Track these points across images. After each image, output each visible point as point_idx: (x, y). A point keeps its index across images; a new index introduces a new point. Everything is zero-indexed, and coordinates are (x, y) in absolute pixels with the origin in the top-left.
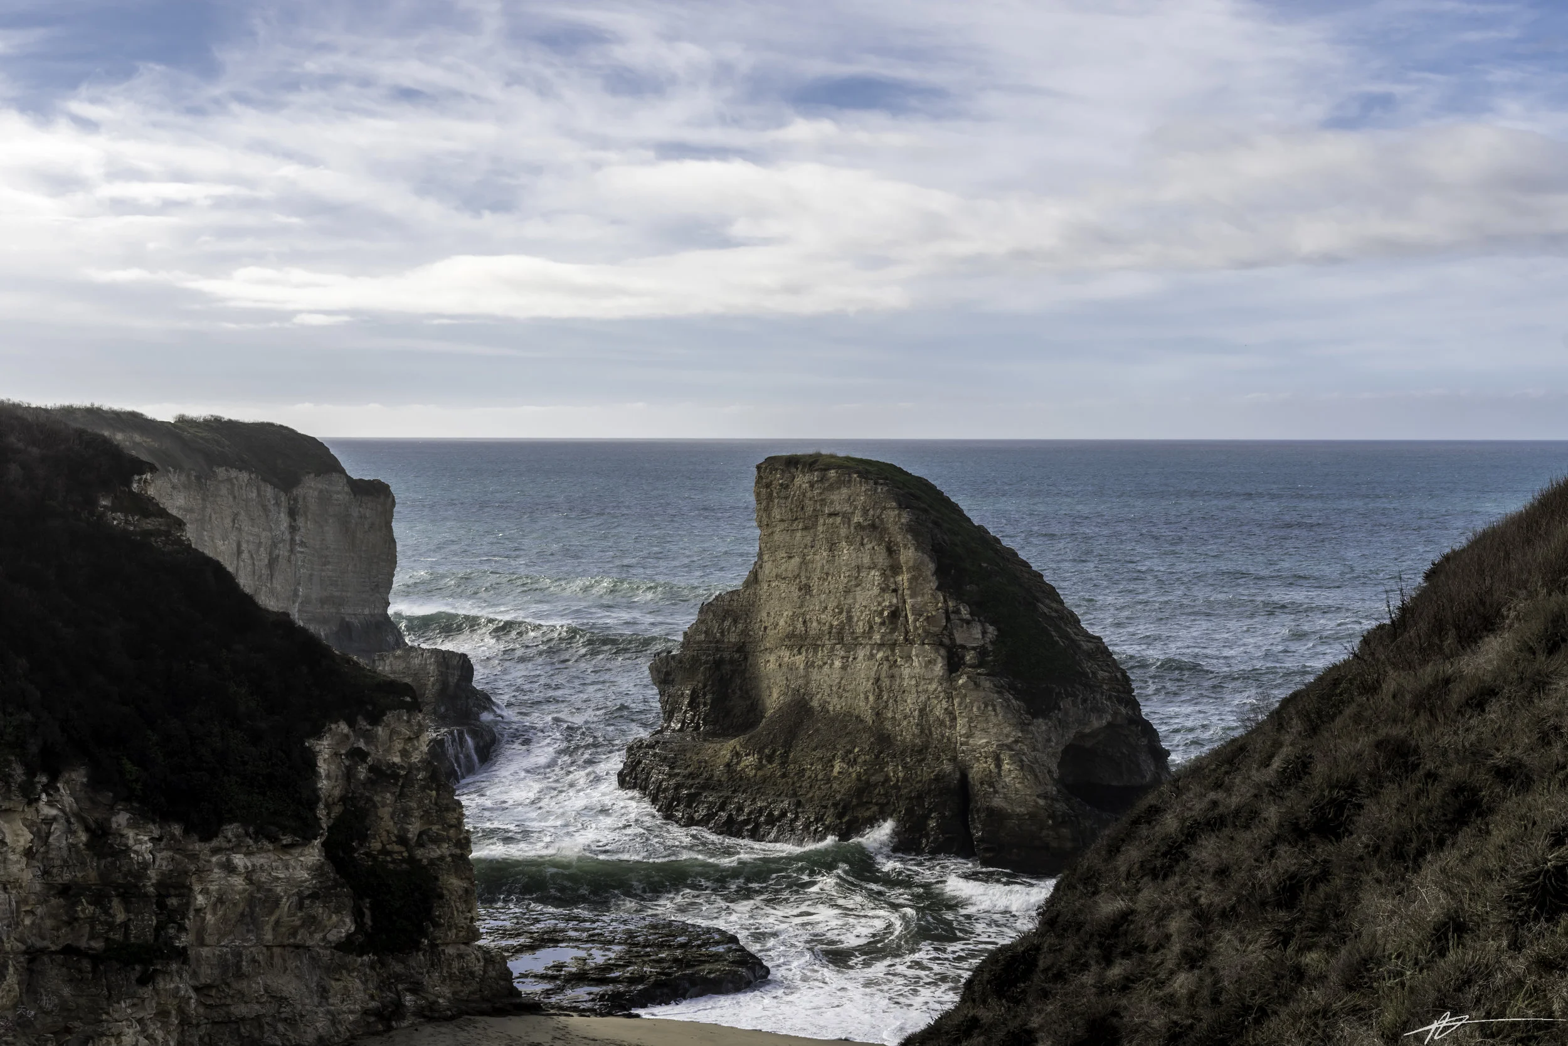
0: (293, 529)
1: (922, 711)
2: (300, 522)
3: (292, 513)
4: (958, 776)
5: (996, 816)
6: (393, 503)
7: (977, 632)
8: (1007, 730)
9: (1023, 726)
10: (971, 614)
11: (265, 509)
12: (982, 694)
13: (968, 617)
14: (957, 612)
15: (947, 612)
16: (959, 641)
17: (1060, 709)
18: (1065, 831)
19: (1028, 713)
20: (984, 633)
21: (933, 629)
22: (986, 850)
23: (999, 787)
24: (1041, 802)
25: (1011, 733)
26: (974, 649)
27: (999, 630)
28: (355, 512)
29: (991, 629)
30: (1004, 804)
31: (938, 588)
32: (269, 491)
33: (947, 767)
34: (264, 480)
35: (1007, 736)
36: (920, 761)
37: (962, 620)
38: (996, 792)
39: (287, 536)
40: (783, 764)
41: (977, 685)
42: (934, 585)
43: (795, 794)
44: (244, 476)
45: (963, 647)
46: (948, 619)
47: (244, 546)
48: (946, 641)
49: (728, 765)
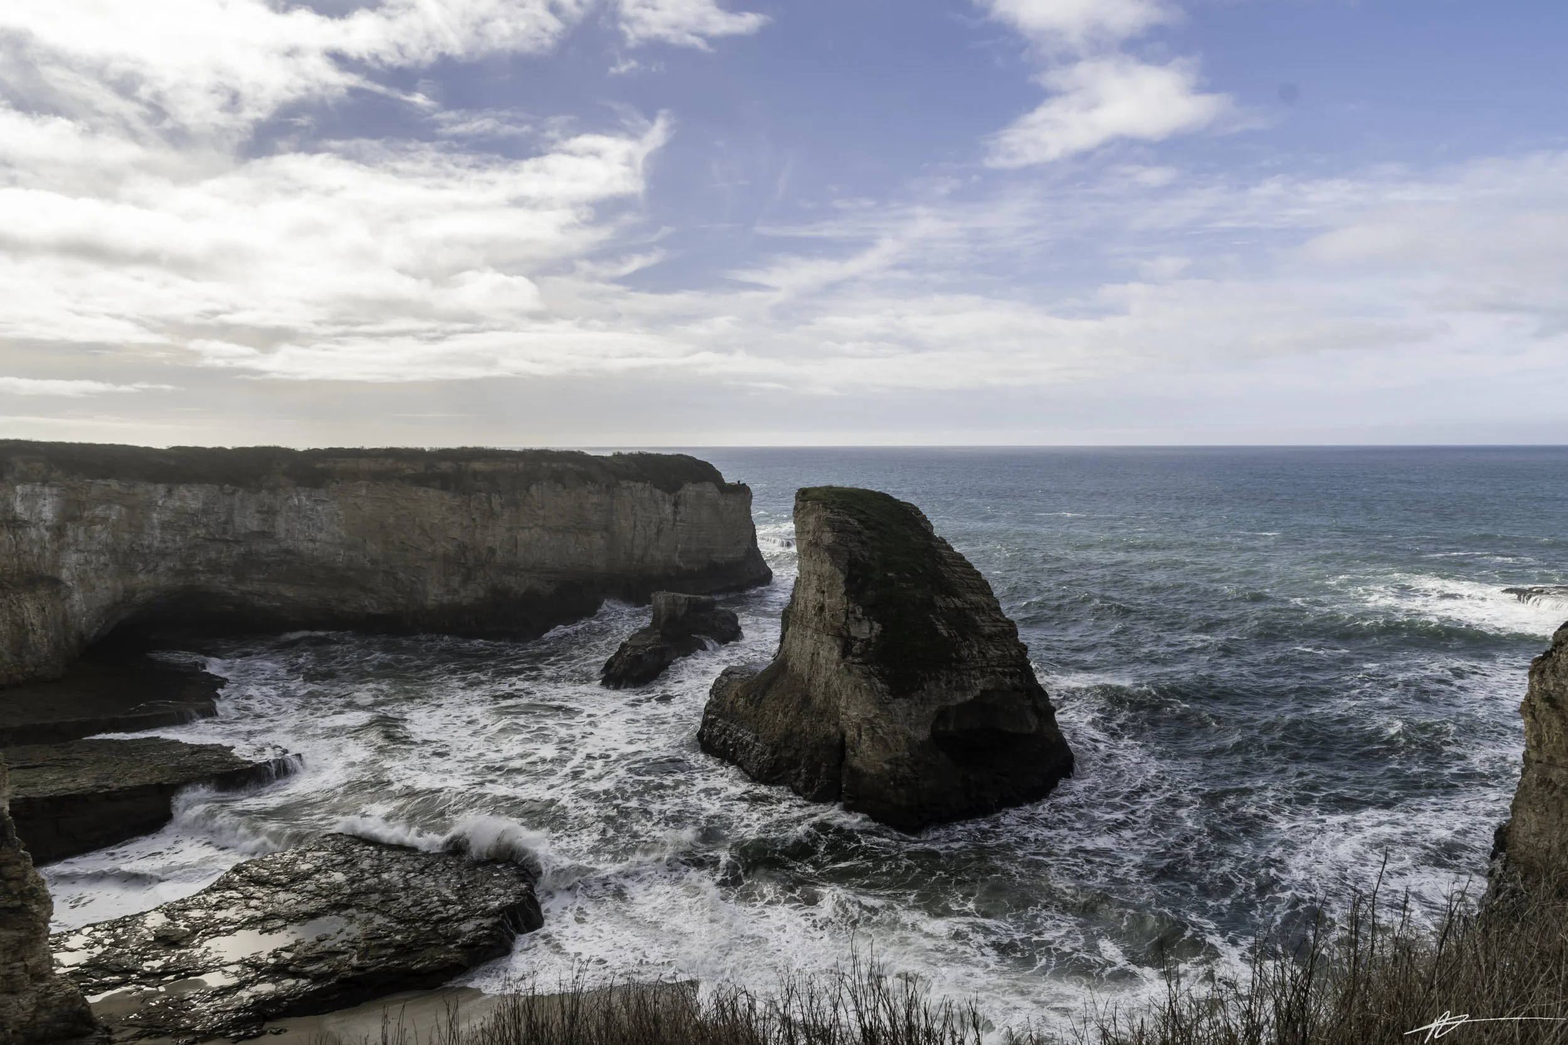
0: (675, 513)
1: (826, 683)
2: (681, 509)
3: (676, 505)
4: (839, 737)
5: (856, 773)
6: (751, 497)
7: (865, 628)
8: (869, 708)
9: (882, 705)
10: (863, 614)
11: (656, 503)
12: (854, 678)
13: (860, 616)
14: (854, 612)
15: (847, 611)
16: (853, 634)
17: (923, 689)
18: (902, 791)
19: (890, 693)
20: (871, 629)
21: (836, 624)
22: (849, 798)
23: (858, 751)
24: (887, 767)
25: (872, 711)
26: (862, 641)
27: (883, 626)
28: (722, 503)
29: (876, 626)
30: (860, 765)
31: (845, 593)
32: (658, 493)
33: (833, 730)
34: (655, 487)
35: (870, 712)
36: (819, 722)
37: (856, 618)
38: (856, 755)
39: (671, 517)
40: (757, 707)
41: (850, 672)
42: (843, 590)
43: (757, 732)
44: (640, 485)
45: (855, 638)
46: (847, 618)
47: (638, 523)
48: (845, 633)
49: (732, 702)
